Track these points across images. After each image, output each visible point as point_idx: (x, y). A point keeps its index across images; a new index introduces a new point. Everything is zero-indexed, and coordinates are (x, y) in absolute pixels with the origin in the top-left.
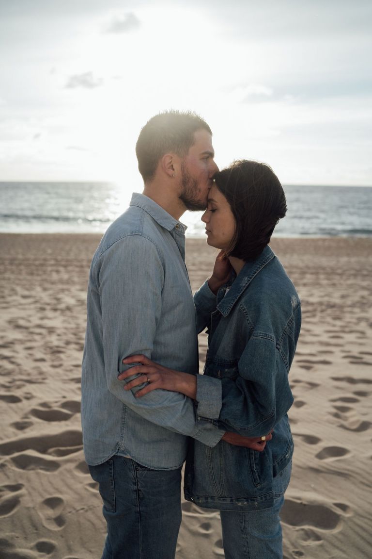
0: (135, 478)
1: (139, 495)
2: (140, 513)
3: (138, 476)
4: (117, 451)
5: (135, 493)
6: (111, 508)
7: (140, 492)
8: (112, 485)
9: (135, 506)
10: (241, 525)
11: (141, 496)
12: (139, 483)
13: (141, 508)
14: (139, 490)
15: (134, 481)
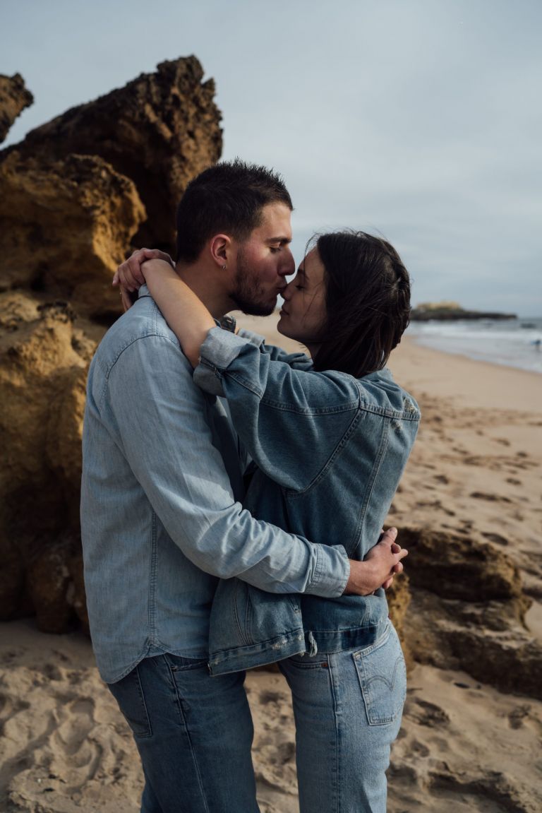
0: (173, 683)
1: (182, 708)
2: (189, 734)
3: (177, 679)
4: (147, 651)
5: (176, 705)
6: (144, 731)
7: (183, 703)
8: (141, 696)
9: (180, 724)
10: (334, 774)
11: (187, 708)
12: (179, 690)
13: (188, 726)
14: (181, 700)
15: (172, 687)
